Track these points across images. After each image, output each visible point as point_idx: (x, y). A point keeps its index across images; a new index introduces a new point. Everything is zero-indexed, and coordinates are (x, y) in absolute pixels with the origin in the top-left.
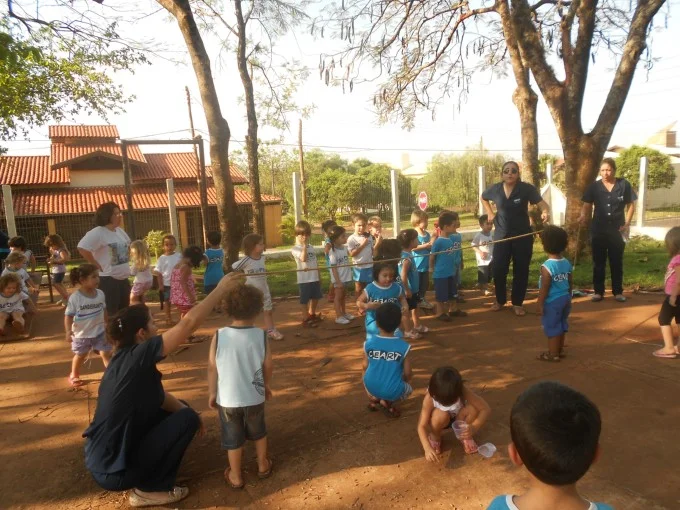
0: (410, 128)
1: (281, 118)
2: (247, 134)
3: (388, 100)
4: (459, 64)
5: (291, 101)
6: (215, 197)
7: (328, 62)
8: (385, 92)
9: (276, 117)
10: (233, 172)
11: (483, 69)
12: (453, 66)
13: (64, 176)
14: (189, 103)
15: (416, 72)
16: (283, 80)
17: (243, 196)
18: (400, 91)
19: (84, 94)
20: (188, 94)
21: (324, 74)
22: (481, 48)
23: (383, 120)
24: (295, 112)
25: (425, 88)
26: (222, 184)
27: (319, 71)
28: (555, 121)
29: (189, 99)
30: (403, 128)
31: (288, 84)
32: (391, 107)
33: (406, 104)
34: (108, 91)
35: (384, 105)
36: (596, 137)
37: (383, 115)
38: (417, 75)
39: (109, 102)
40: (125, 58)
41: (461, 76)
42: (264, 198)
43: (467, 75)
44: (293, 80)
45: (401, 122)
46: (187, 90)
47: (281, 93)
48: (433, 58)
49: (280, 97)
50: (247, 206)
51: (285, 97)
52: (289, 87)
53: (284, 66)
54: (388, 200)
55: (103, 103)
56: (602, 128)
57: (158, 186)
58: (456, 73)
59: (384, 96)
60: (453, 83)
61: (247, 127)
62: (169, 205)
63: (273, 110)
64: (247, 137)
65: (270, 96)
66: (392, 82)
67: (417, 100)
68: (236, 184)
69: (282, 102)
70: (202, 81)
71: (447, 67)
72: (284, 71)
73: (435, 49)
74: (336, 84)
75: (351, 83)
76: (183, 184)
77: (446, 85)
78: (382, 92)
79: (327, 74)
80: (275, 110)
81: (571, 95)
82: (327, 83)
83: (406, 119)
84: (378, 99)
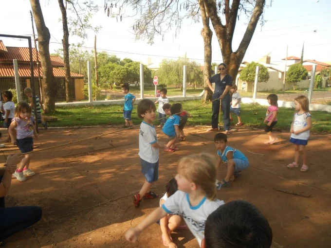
0: (152, 44)
1: (83, 32)
2: (63, 38)
3: (140, 28)
4: (177, 13)
5: (89, 23)
6: (41, 72)
7: (109, 5)
8: (139, 24)
9: (80, 31)
10: (52, 59)
11: (188, 17)
12: (174, 14)
14: (32, 20)
15: (155, 15)
16: (84, 12)
17: (58, 73)
18: (147, 24)
20: (32, 15)
21: (107, 10)
22: (187, 6)
23: (137, 38)
24: (90, 29)
25: (159, 24)
26: (45, 64)
27: (104, 9)
28: (220, 45)
29: (32, 17)
30: (148, 43)
31: (87, 14)
32: (142, 32)
33: (150, 31)
35: (138, 30)
36: (238, 54)
37: (138, 35)
38: (155, 17)
41: (177, 19)
42: (73, 75)
43: (180, 19)
44: (90, 12)
45: (147, 40)
46: (31, 12)
47: (83, 18)
48: (164, 8)
49: (82, 20)
50: (60, 79)
51: (85, 21)
52: (87, 15)
53: (85, 3)
54: (138, 80)
56: (241, 49)
58: (175, 18)
59: (138, 26)
60: (173, 23)
61: (63, 35)
62: (15, 74)
64: (62, 40)
65: (77, 19)
66: (142, 19)
67: (155, 29)
69: (84, 23)
70: (34, 4)
71: (171, 14)
72: (85, 6)
73: (165, 4)
74: (113, 17)
75: (121, 17)
76: (22, 64)
77: (170, 23)
78: (137, 24)
79: (109, 11)
80: (79, 27)
81: (228, 32)
82: (108, 15)
83: (150, 38)
84: (135, 27)
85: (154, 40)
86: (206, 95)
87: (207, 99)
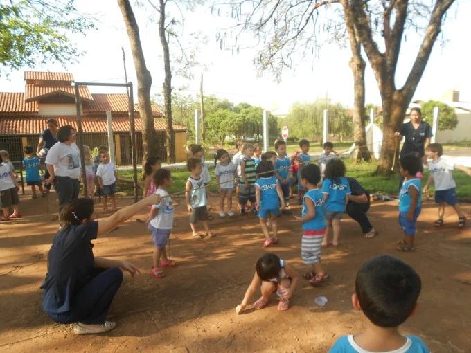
0: (279, 82)
1: (188, 71)
2: (164, 82)
3: (263, 62)
4: (313, 39)
5: (196, 60)
6: (140, 125)
7: (222, 34)
8: (261, 56)
9: (185, 70)
10: (154, 109)
11: (330, 43)
12: (309, 39)
13: (34, 107)
14: (124, 59)
15: (284, 42)
17: (160, 125)
18: (272, 56)
19: (49, 49)
20: (124, 53)
21: (219, 41)
22: (329, 28)
23: (259, 76)
24: (198, 67)
25: (289, 54)
26: (145, 116)
27: (216, 39)
28: (377, 80)
29: (124, 56)
30: (274, 81)
32: (265, 67)
33: (276, 64)
34: (66, 47)
35: (260, 65)
36: (404, 92)
37: (260, 72)
38: (284, 45)
39: (67, 55)
40: (79, 24)
41: (314, 47)
42: (175, 127)
43: (319, 46)
44: (198, 45)
46: (123, 49)
47: (188, 54)
48: (295, 33)
49: (188, 57)
50: (163, 133)
51: (192, 57)
52: (194, 49)
53: (192, 35)
54: (261, 132)
55: (63, 56)
56: (409, 86)
57: (101, 116)
58: (311, 44)
59: (260, 59)
60: (309, 52)
61: (164, 77)
62: (108, 129)
63: (183, 65)
64: (164, 84)
66: (266, 49)
67: (283, 62)
68: (155, 117)
69: (190, 60)
70: (133, 42)
71: (305, 40)
73: (297, 27)
74: (227, 49)
75: (238, 49)
76: (118, 116)
77: (304, 53)
78: (259, 56)
79: (221, 41)
80: (185, 66)
81: (389, 62)
82: (221, 48)
83: (276, 75)
84: (256, 61)
85: (282, 76)
86: (357, 151)
87: (359, 157)
